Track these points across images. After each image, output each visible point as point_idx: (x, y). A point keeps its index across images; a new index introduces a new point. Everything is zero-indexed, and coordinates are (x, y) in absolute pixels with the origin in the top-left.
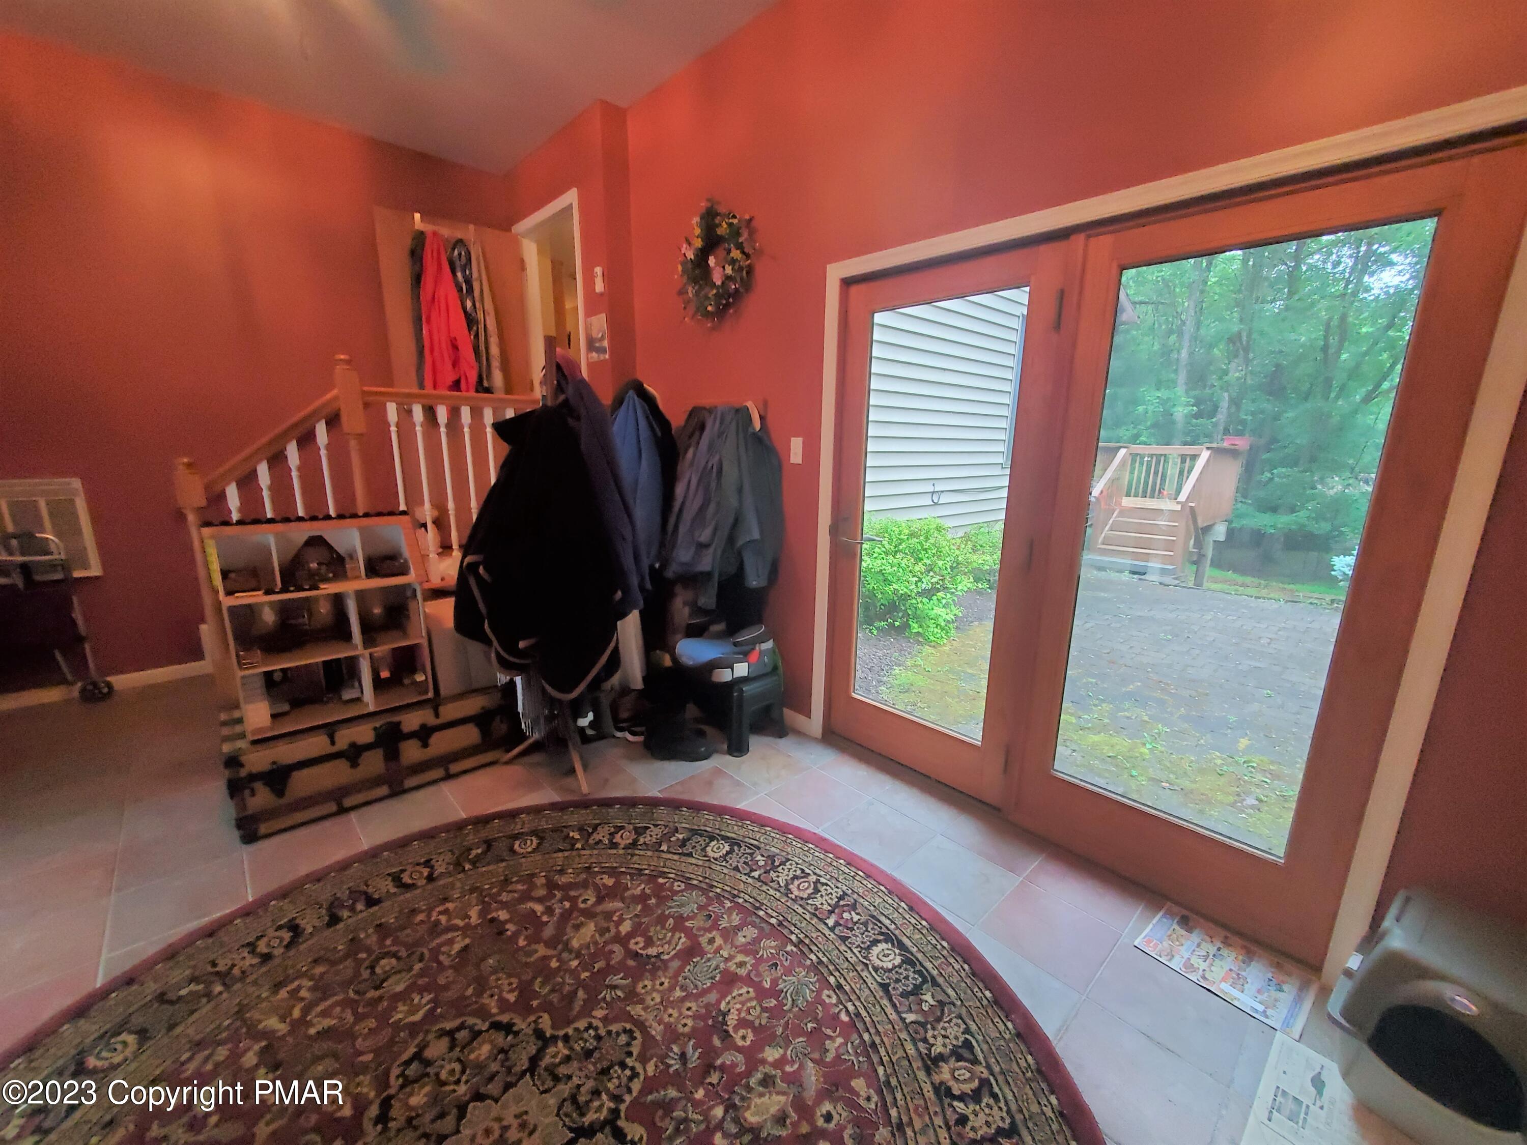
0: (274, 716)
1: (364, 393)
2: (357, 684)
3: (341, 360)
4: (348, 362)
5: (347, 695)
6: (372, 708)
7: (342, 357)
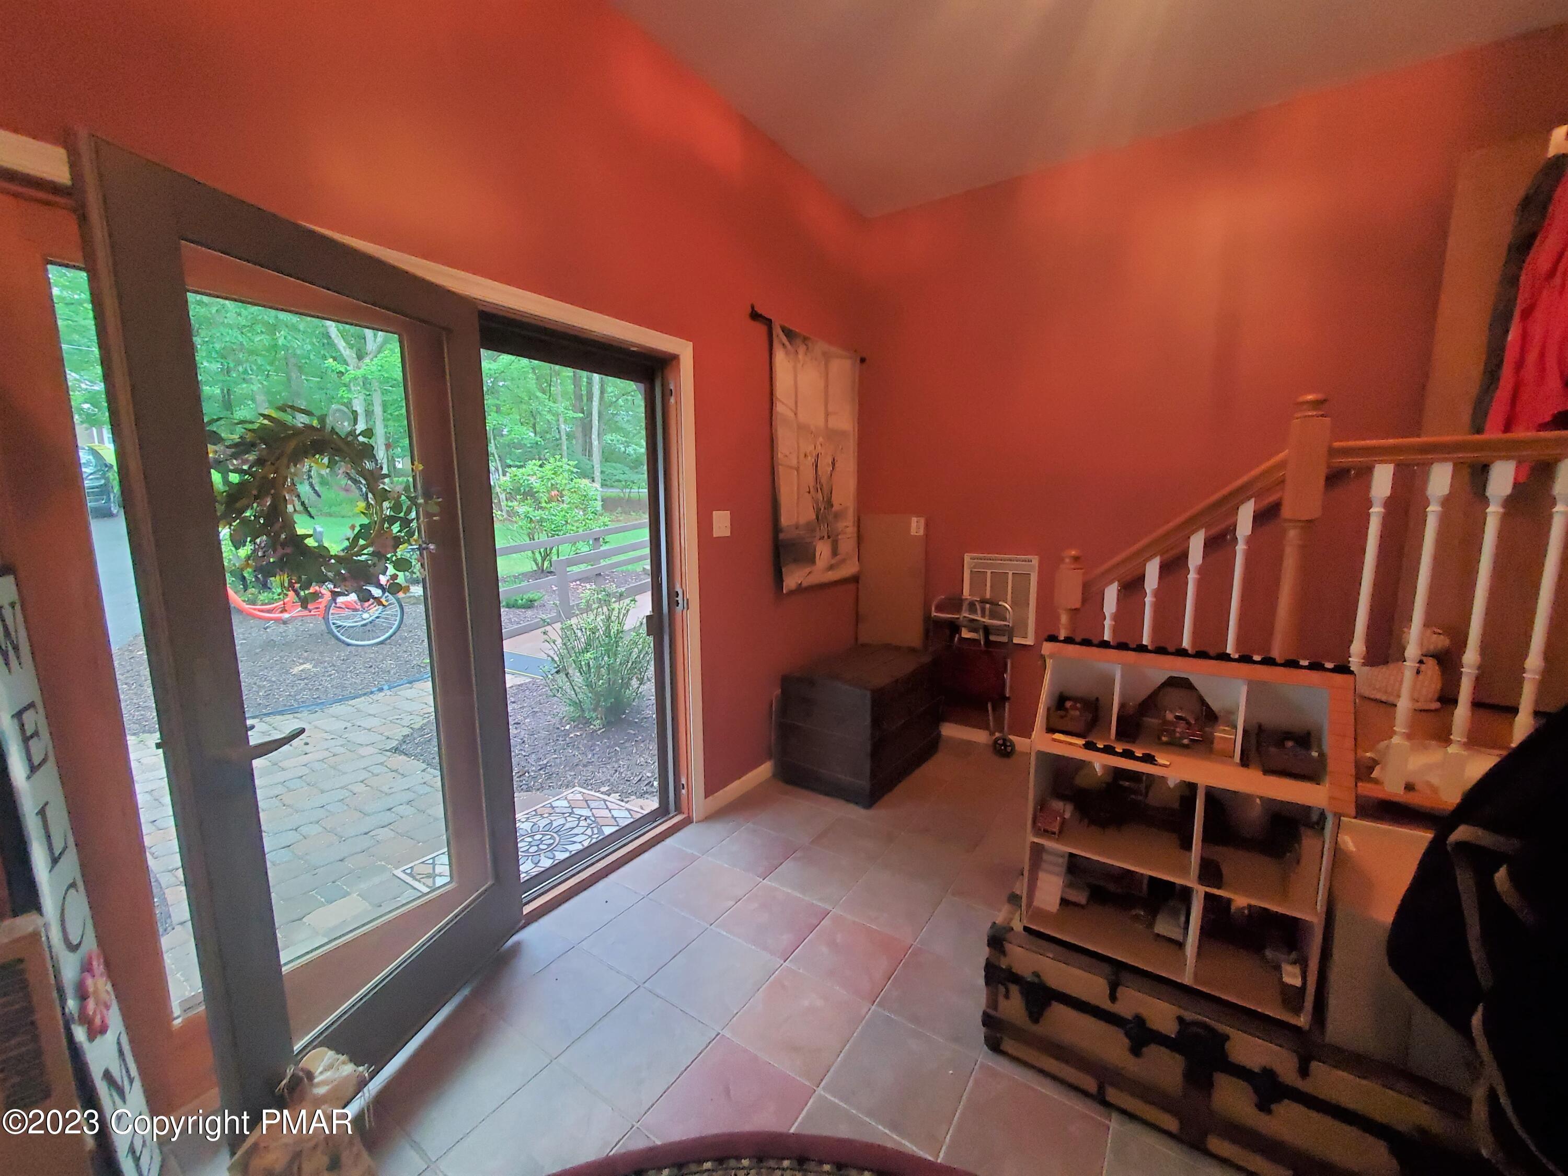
0: (1064, 902)
1: (1333, 452)
2: (1183, 919)
3: (1307, 402)
4: (1317, 404)
5: (1163, 927)
6: (1187, 979)
7: (1310, 397)
